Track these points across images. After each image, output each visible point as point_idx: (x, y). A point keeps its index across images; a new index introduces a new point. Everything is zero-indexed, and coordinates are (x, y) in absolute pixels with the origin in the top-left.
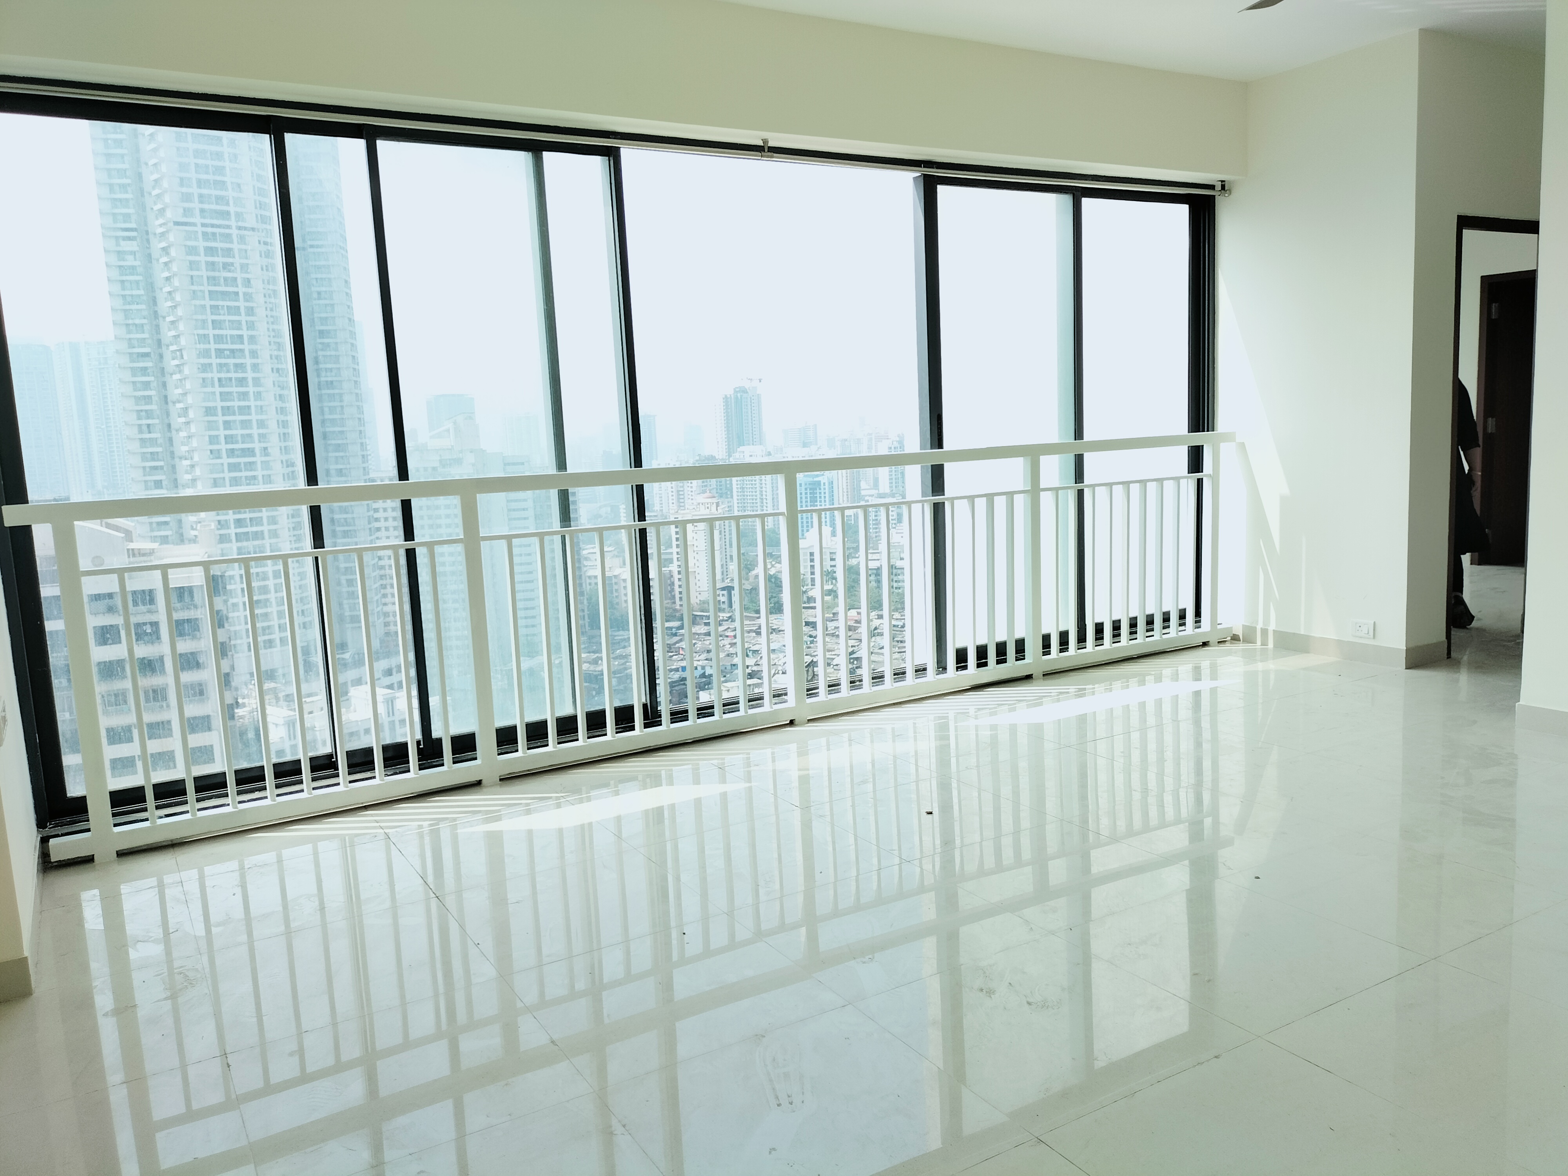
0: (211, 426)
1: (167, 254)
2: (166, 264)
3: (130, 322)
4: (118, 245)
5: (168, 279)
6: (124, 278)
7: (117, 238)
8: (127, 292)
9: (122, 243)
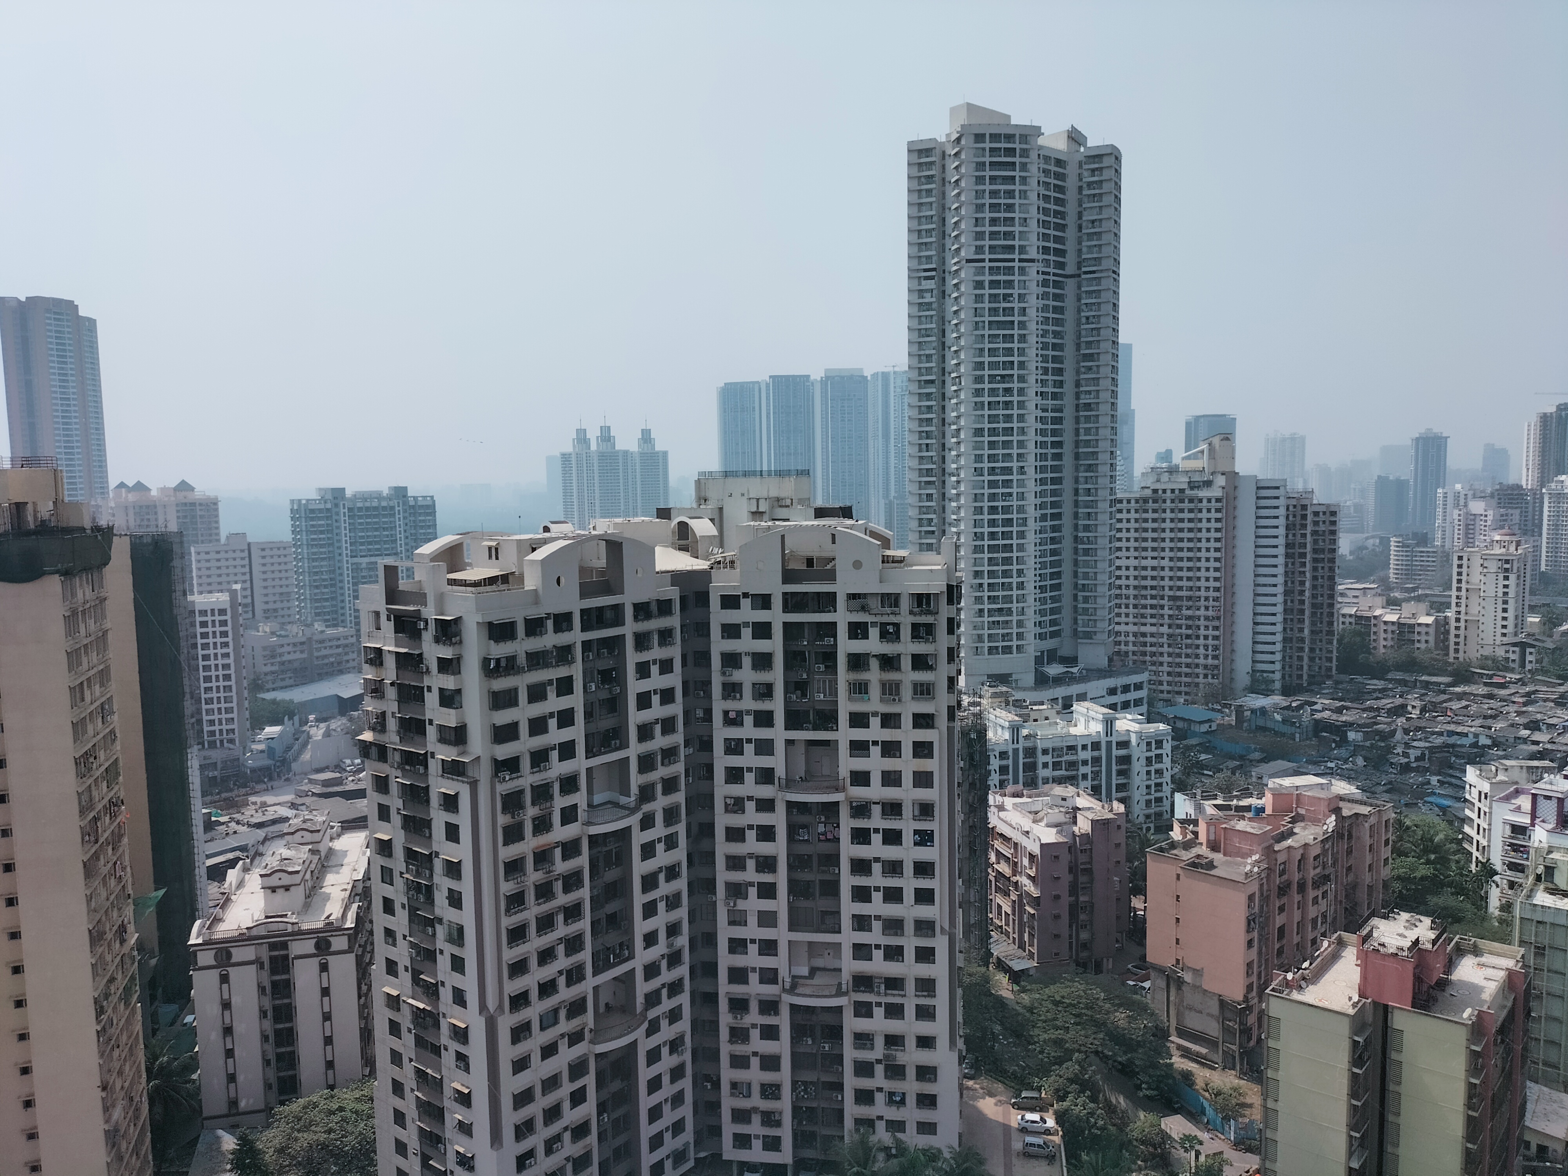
0: (978, 446)
1: (958, 289)
2: (956, 298)
3: (922, 352)
4: (920, 284)
5: (956, 312)
6: (921, 314)
7: (920, 278)
8: (923, 326)
9: (924, 282)
